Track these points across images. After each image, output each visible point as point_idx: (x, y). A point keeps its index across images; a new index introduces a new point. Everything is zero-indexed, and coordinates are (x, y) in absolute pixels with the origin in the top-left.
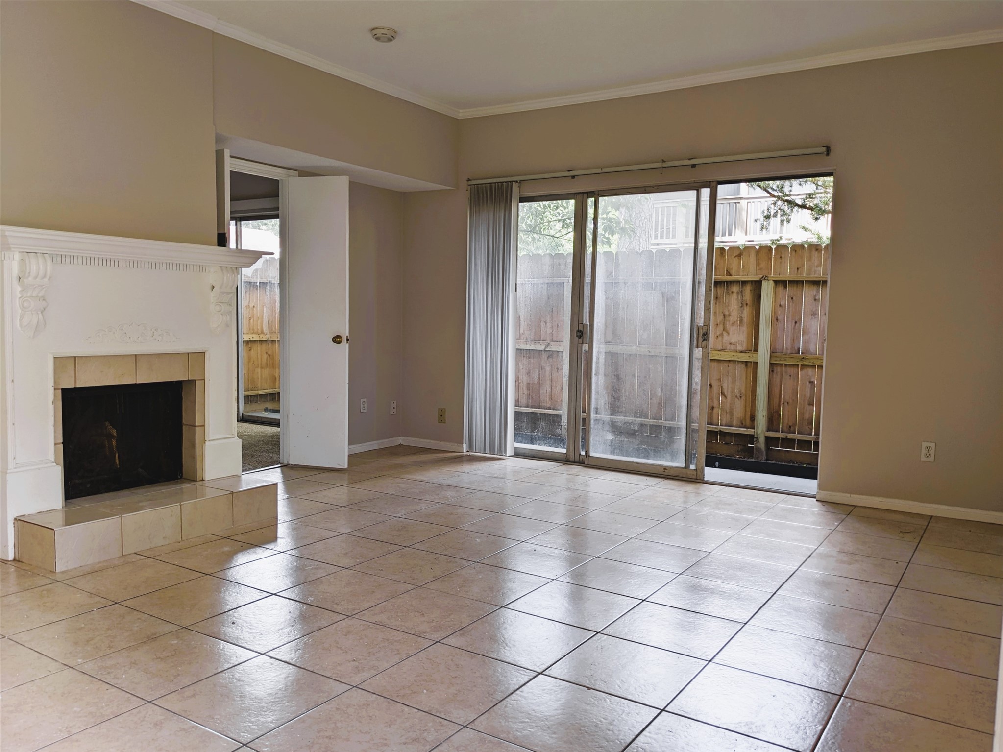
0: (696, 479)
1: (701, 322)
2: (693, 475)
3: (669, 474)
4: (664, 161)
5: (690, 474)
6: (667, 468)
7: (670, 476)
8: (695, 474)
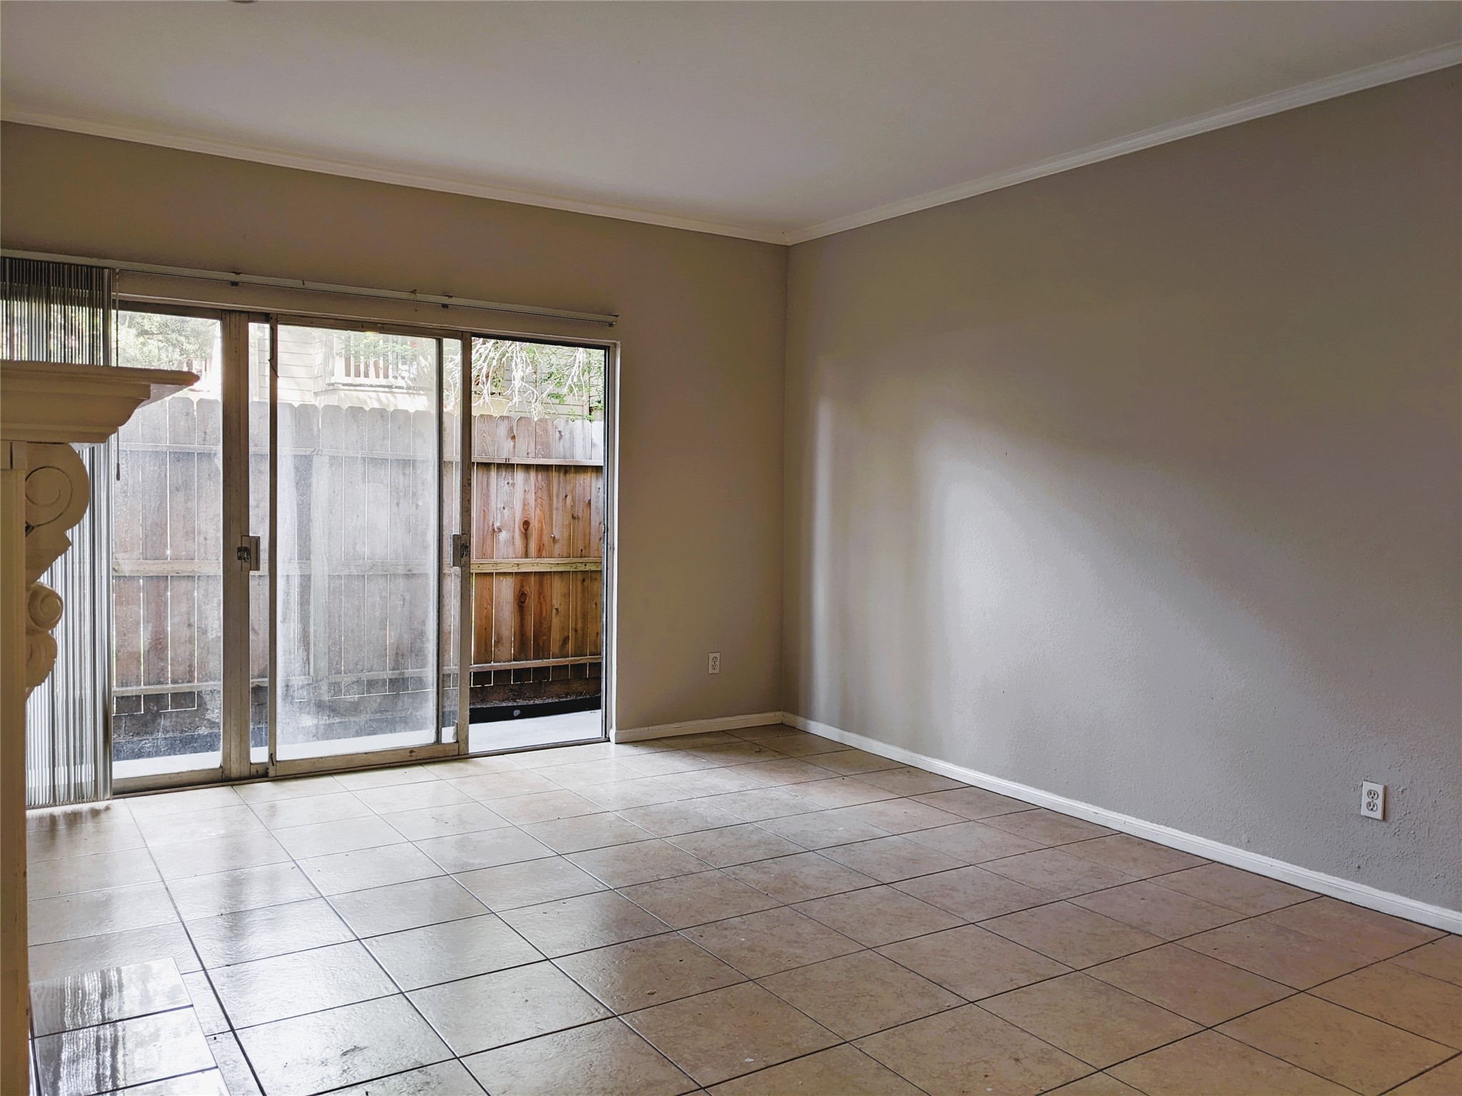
0: (459, 755)
1: (454, 528)
2: (454, 750)
3: (418, 758)
4: (414, 292)
5: (450, 750)
6: (414, 750)
7: (420, 760)
8: (457, 748)
